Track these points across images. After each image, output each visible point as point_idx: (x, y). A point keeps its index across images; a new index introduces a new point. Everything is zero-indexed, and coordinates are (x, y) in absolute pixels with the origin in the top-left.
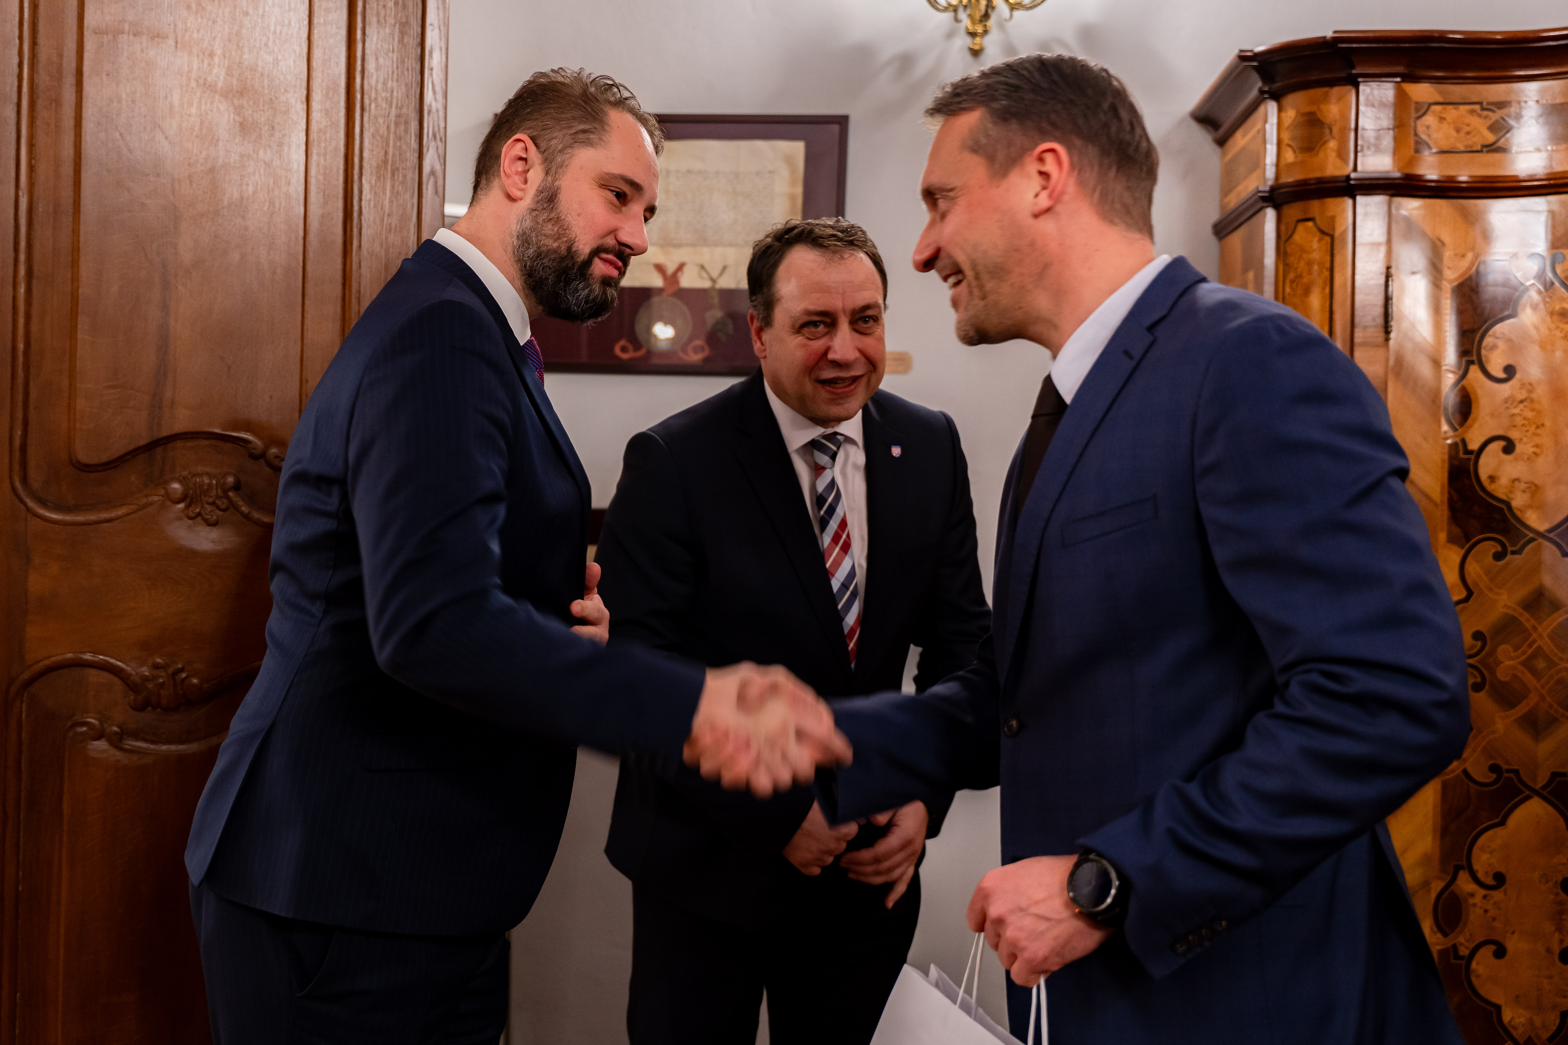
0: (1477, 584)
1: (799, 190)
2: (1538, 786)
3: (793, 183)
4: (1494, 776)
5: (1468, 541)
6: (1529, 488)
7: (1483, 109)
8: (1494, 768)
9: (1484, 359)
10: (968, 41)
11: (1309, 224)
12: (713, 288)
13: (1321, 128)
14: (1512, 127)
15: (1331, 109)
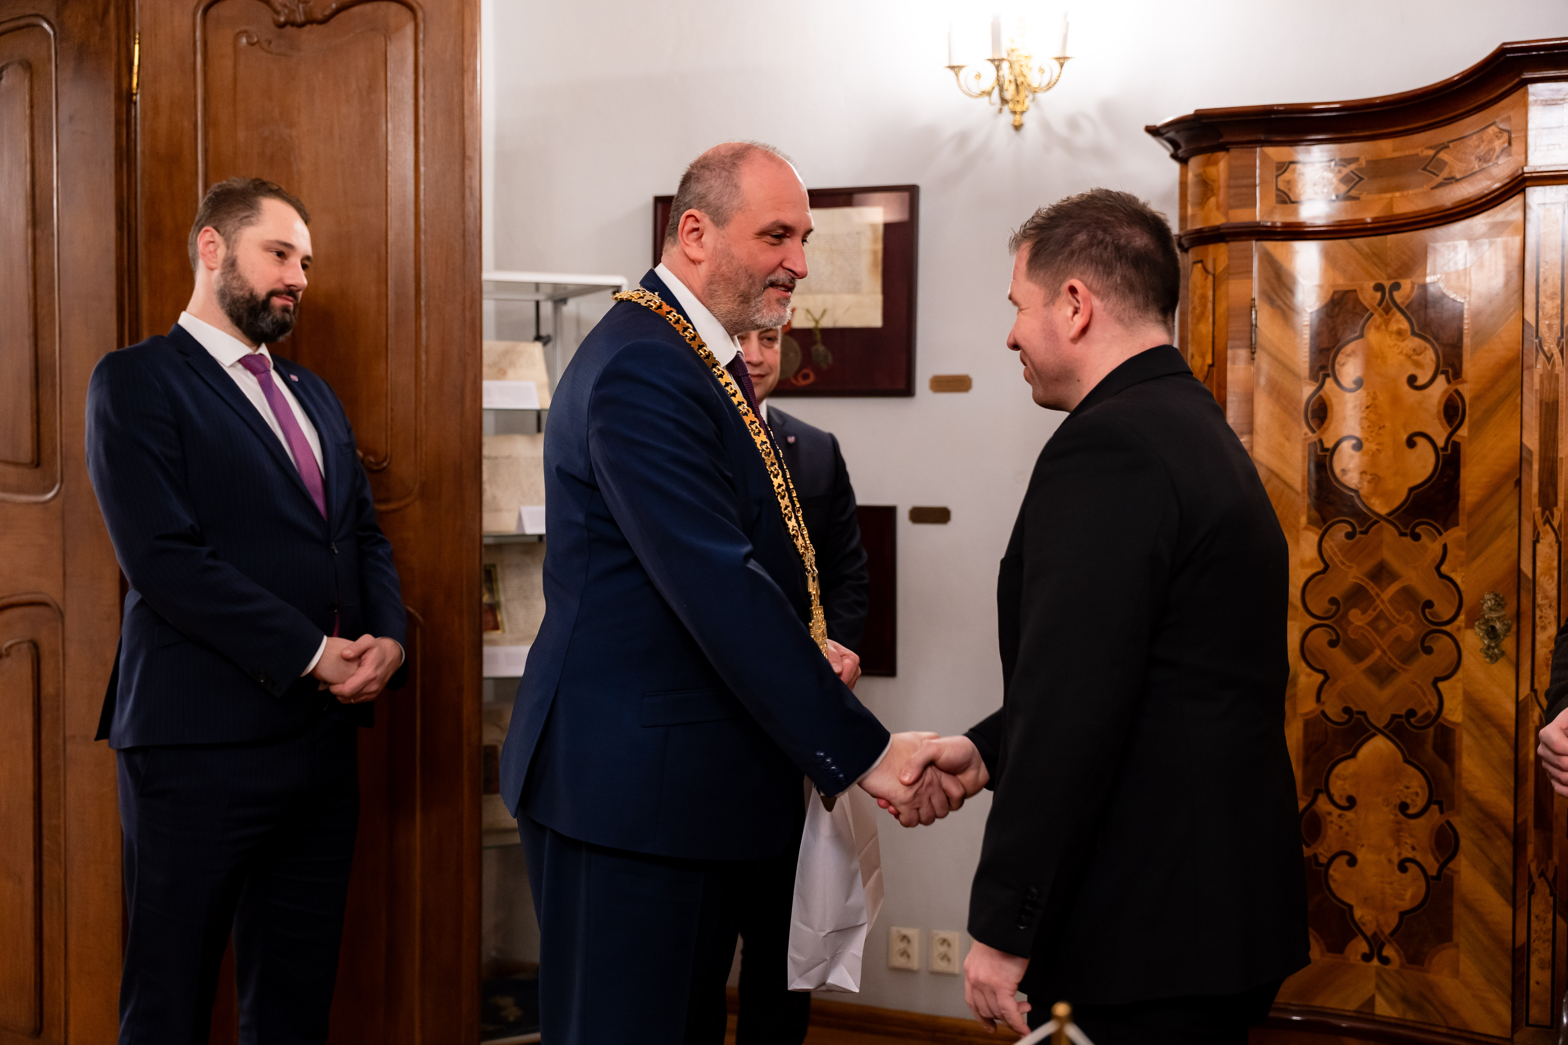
0: (1332, 559)
1: (879, 246)
2: (1380, 726)
3: (875, 241)
4: (1347, 717)
5: (1325, 523)
6: (1374, 479)
7: (1336, 165)
8: (1347, 710)
9: (1337, 372)
10: (1013, 117)
11: (1200, 265)
12: (816, 328)
13: (1206, 186)
14: (1361, 179)
15: (1212, 171)
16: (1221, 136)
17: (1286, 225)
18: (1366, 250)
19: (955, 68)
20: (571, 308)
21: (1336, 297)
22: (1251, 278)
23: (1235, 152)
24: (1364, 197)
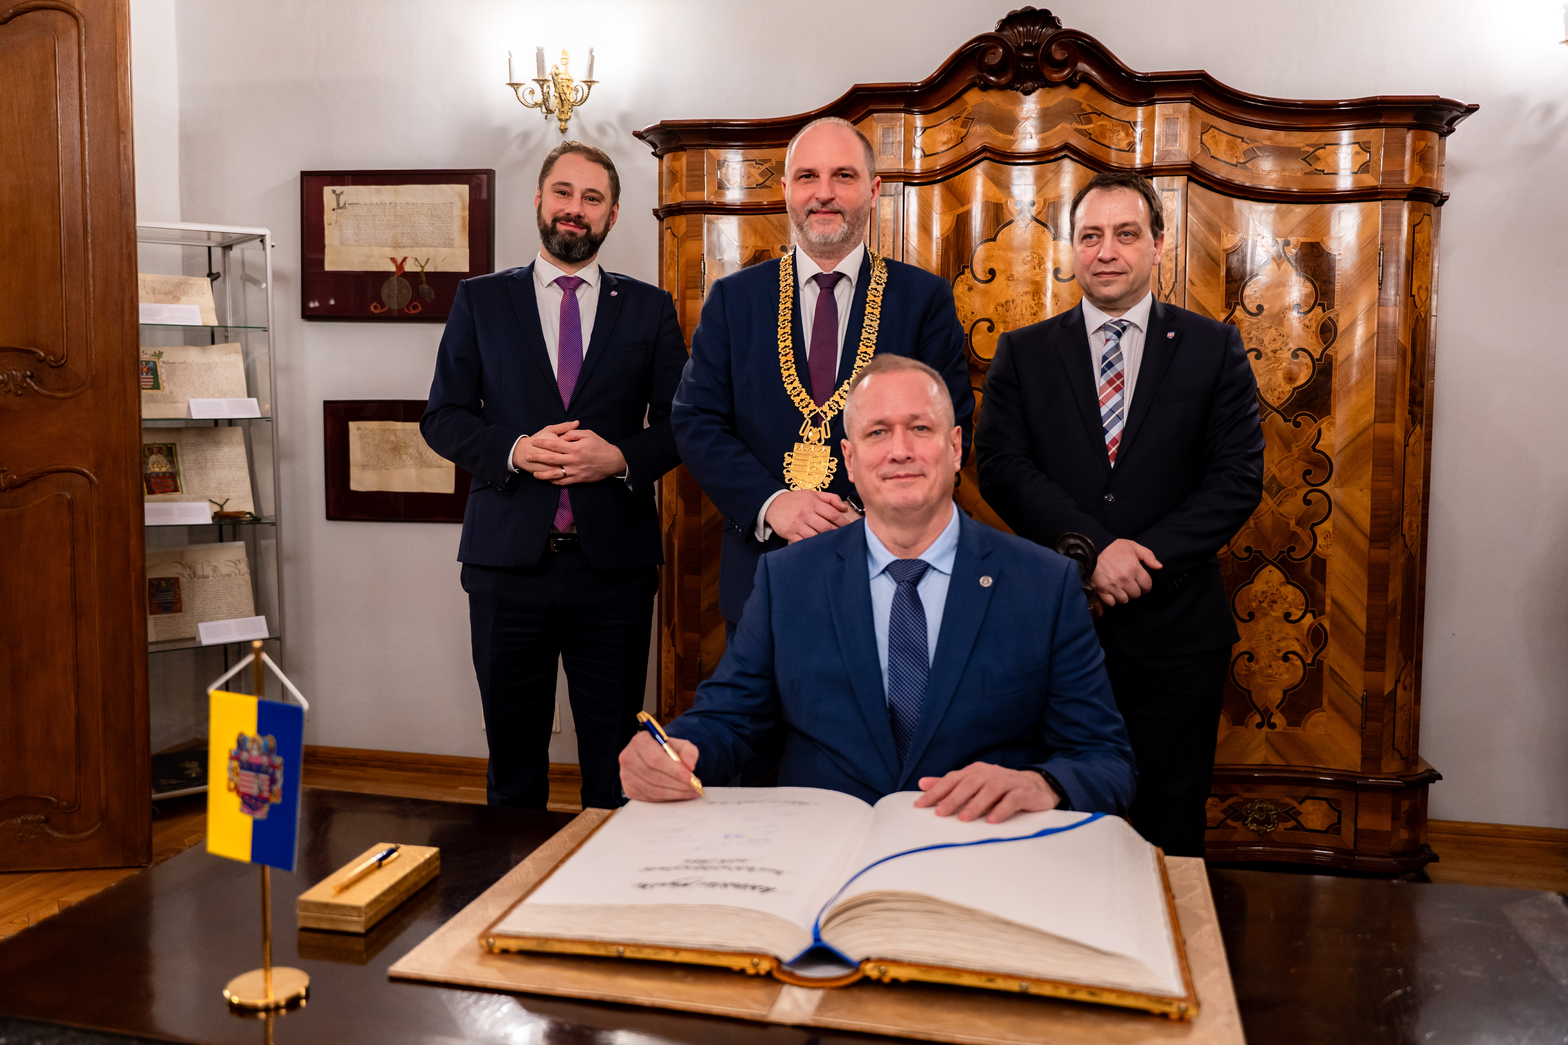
1: (467, 213)
3: (463, 209)
7: (756, 163)
10: (559, 123)
11: (669, 230)
12: (422, 272)
13: (674, 175)
14: (773, 174)
15: (677, 164)
16: (681, 141)
17: (719, 203)
18: (776, 222)
19: (515, 86)
20: (235, 253)
21: (757, 254)
22: (702, 239)
23: (690, 152)
24: (774, 186)
